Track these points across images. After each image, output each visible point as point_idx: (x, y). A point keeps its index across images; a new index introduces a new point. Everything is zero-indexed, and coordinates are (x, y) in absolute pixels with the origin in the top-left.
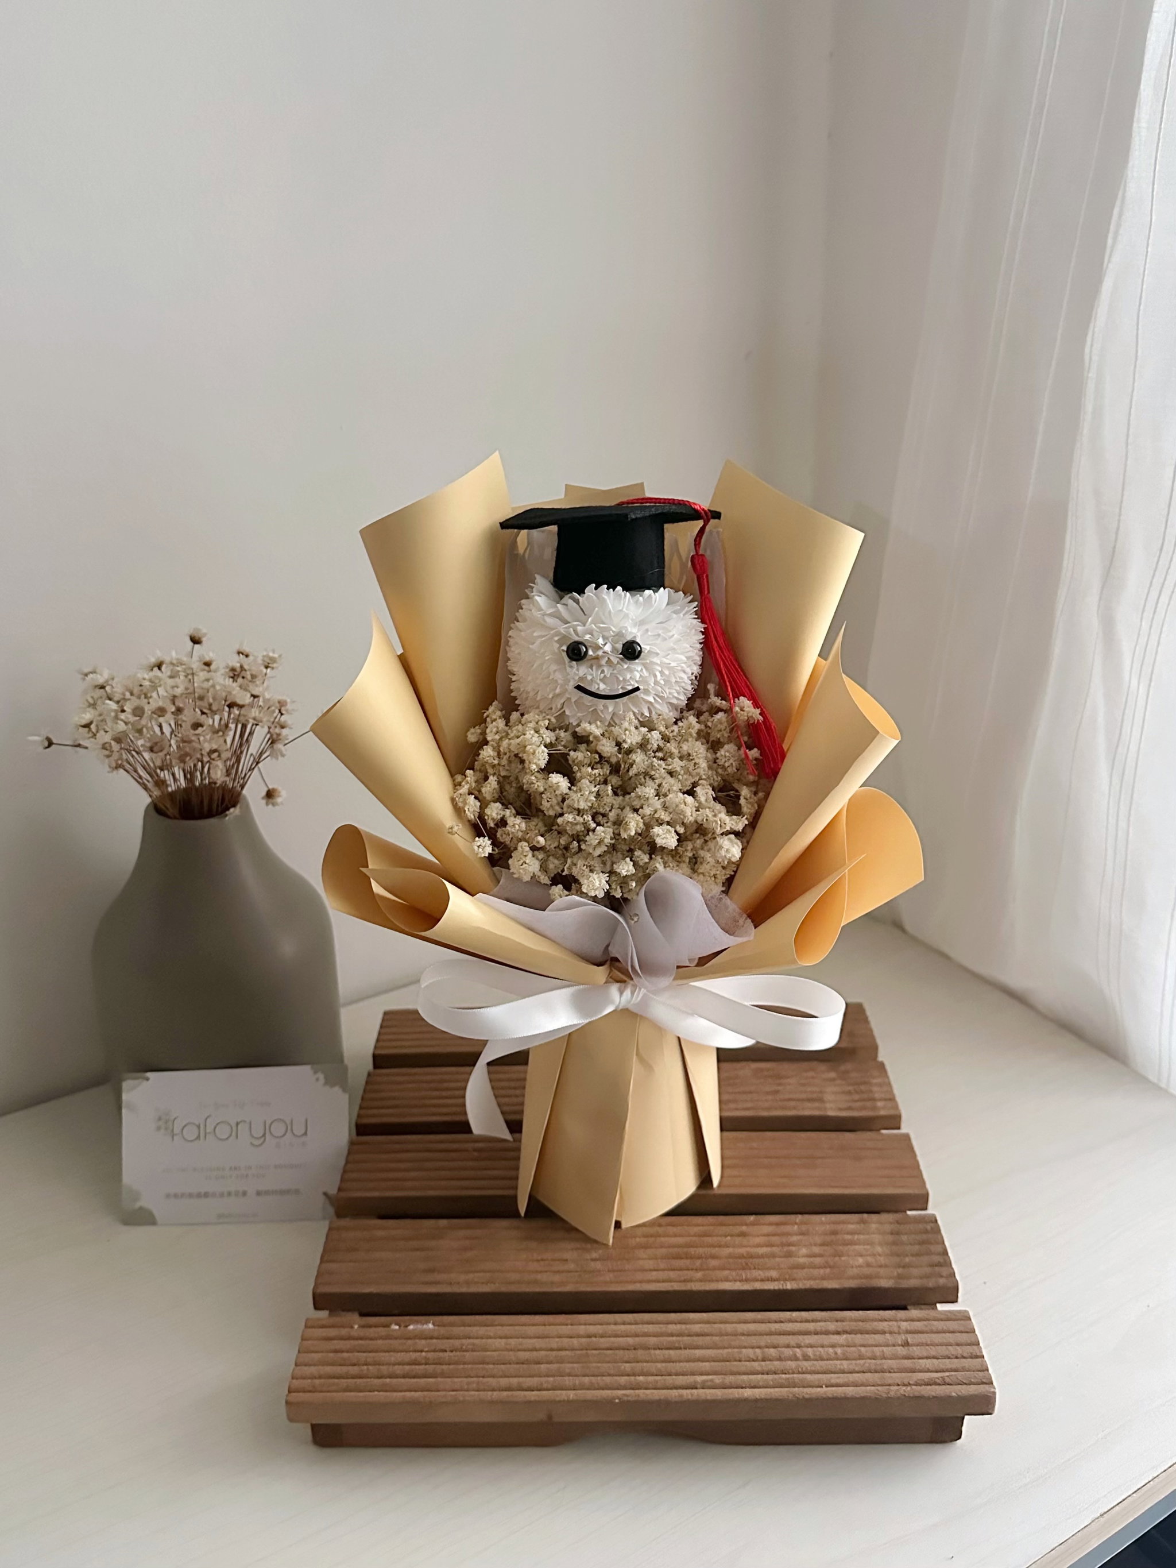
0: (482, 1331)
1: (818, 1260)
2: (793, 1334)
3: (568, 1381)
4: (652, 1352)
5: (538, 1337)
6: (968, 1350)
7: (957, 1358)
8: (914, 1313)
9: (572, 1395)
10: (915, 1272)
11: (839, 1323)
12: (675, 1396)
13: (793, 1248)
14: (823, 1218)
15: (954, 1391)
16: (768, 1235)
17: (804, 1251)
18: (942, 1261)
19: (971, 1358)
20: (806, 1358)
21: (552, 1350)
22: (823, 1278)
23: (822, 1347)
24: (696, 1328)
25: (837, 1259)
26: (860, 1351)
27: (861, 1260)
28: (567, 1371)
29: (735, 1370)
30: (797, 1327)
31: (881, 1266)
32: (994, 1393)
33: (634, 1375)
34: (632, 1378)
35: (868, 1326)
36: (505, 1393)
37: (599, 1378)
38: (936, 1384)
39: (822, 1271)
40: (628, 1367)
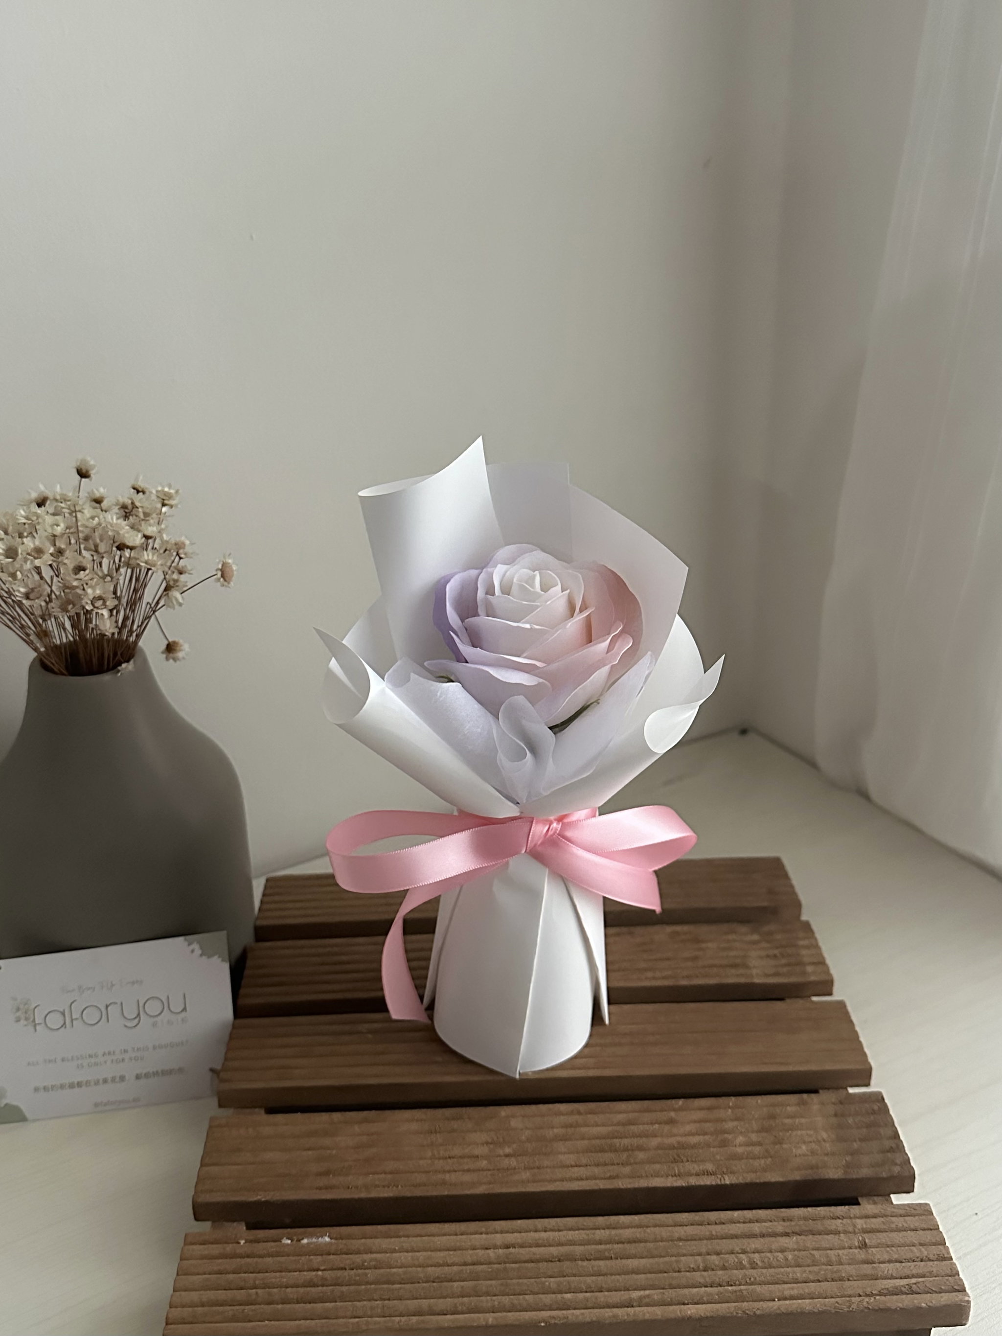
0: (384, 1243)
1: (757, 1150)
2: (736, 1237)
3: (485, 1301)
4: (580, 1262)
5: (448, 1250)
6: (934, 1250)
7: (922, 1261)
8: (867, 1206)
9: (491, 1318)
10: (866, 1159)
11: (787, 1224)
12: (610, 1317)
13: (730, 1137)
14: (760, 1100)
15: (923, 1301)
16: (700, 1121)
17: (741, 1139)
18: (894, 1146)
19: (938, 1260)
20: (753, 1266)
21: (465, 1264)
22: (765, 1170)
23: (771, 1252)
24: (627, 1233)
25: (777, 1147)
26: (813, 1255)
27: (804, 1147)
28: (484, 1289)
29: (674, 1282)
31: (827, 1154)
32: (969, 1302)
33: (561, 1292)
34: (559, 1296)
35: (819, 1226)
36: (414, 1319)
37: (521, 1297)
38: (903, 1293)
39: (763, 1161)
40: (552, 1282)
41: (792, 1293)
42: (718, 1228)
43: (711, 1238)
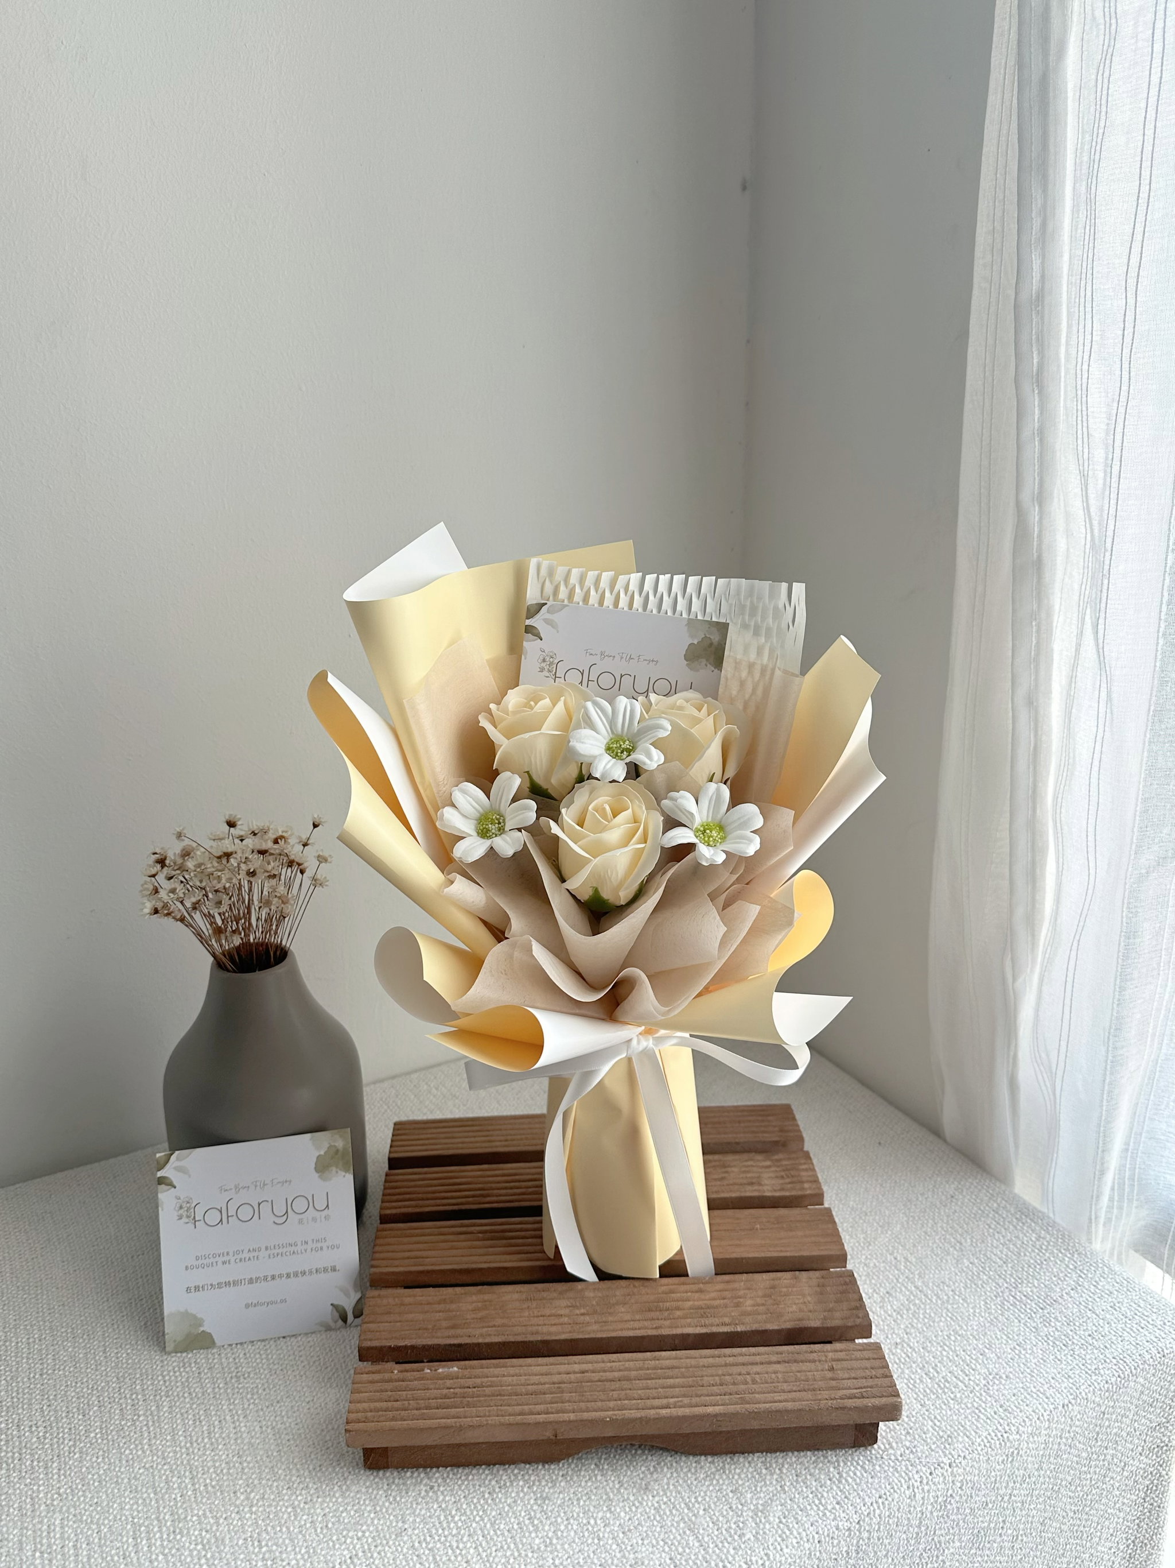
0: (497, 1371)
1: (761, 1309)
2: (744, 1364)
3: (567, 1406)
4: (634, 1381)
5: (542, 1375)
6: (880, 1371)
7: (871, 1378)
8: (837, 1345)
9: (572, 1416)
10: (838, 1314)
11: (779, 1355)
13: (741, 1300)
14: (765, 1276)
15: (870, 1402)
16: (720, 1291)
17: (749, 1302)
18: (858, 1304)
19: (883, 1378)
20: (754, 1382)
21: (554, 1383)
22: (765, 1322)
23: (767, 1373)
24: (668, 1363)
25: (775, 1307)
26: (796, 1375)
27: (794, 1307)
28: (567, 1399)
29: (699, 1393)
30: (746, 1359)
31: (810, 1311)
32: (901, 1402)
33: (620, 1400)
34: (619, 1402)
35: (801, 1357)
36: (520, 1417)
37: (593, 1403)
38: (855, 1397)
39: (764, 1316)
40: (615, 1394)
41: (780, 1398)
42: (731, 1359)
43: (726, 1365)
